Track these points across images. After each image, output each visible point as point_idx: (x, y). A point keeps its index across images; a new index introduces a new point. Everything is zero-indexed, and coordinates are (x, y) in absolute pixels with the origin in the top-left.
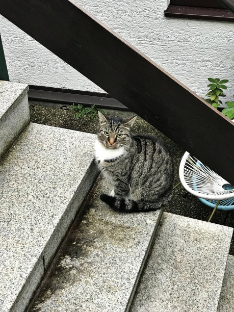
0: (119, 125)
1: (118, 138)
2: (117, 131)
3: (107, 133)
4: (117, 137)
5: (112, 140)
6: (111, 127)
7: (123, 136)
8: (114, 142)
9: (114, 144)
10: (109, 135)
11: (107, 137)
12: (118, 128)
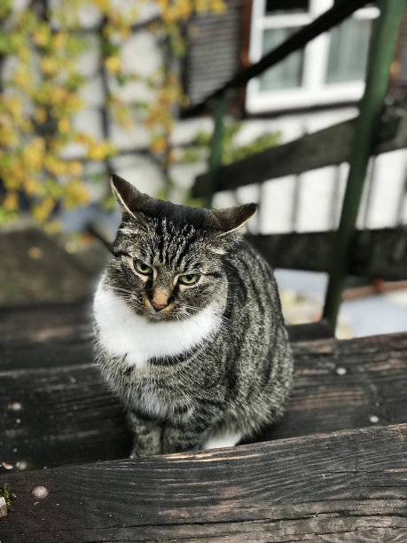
0: (192, 241)
1: (182, 287)
2: (183, 264)
3: (144, 267)
4: (180, 282)
5: (161, 295)
6: (161, 247)
7: (202, 280)
8: (170, 301)
9: (168, 309)
10: (150, 275)
11: (145, 279)
12: (186, 251)
